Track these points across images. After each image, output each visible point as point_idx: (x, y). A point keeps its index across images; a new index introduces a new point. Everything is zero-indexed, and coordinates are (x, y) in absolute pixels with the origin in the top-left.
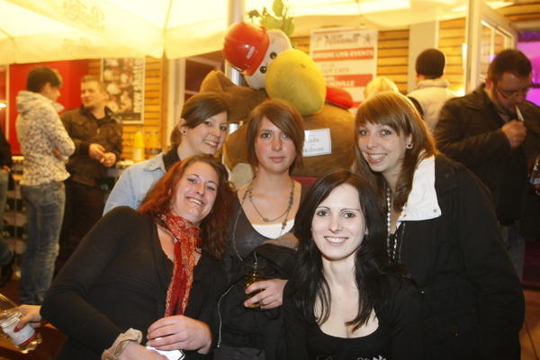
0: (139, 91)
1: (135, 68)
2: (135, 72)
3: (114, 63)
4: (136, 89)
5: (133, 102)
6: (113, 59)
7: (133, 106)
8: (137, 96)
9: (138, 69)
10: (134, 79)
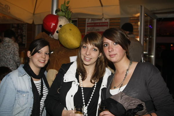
0: (25, 36)
1: (24, 27)
2: (23, 29)
3: (16, 25)
4: (23, 35)
5: (22, 40)
6: (15, 24)
7: (22, 41)
8: (24, 38)
9: (24, 28)
10: (23, 32)
